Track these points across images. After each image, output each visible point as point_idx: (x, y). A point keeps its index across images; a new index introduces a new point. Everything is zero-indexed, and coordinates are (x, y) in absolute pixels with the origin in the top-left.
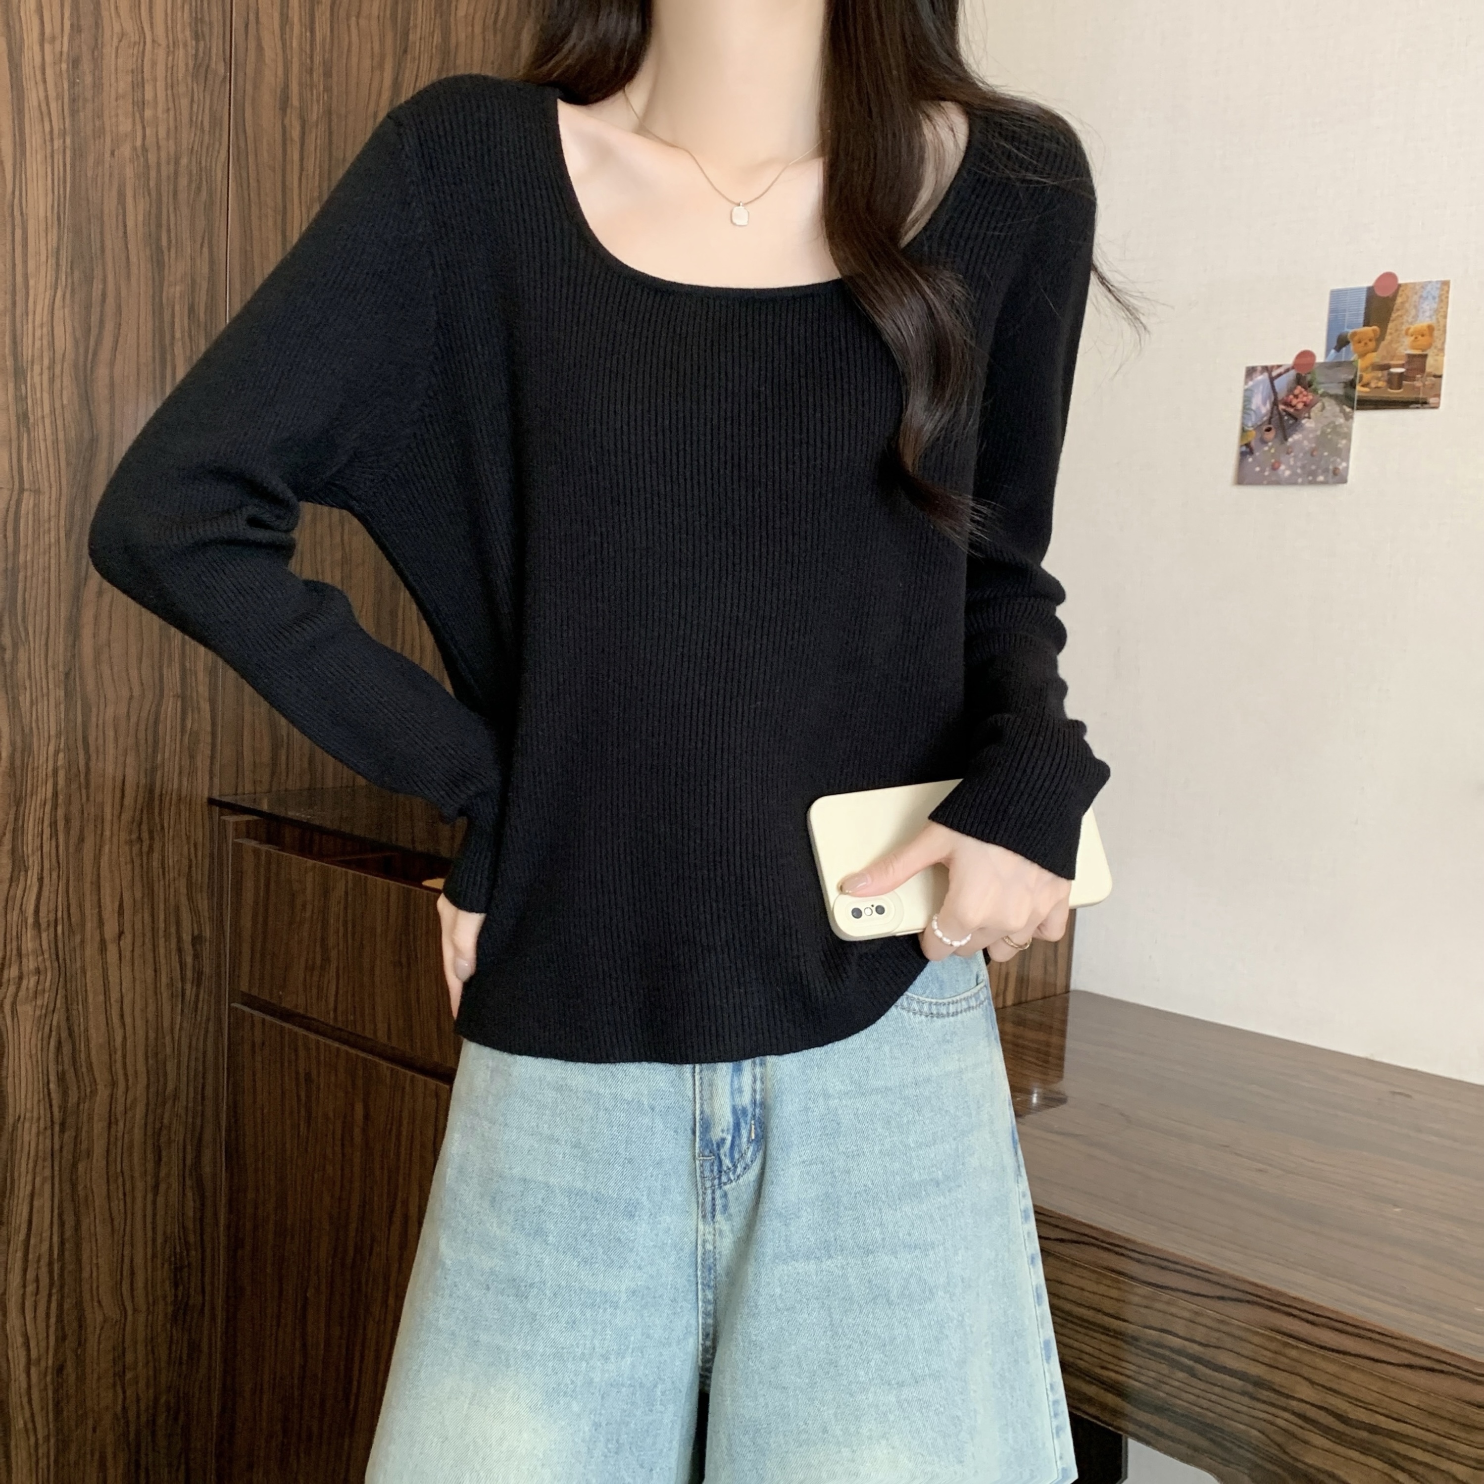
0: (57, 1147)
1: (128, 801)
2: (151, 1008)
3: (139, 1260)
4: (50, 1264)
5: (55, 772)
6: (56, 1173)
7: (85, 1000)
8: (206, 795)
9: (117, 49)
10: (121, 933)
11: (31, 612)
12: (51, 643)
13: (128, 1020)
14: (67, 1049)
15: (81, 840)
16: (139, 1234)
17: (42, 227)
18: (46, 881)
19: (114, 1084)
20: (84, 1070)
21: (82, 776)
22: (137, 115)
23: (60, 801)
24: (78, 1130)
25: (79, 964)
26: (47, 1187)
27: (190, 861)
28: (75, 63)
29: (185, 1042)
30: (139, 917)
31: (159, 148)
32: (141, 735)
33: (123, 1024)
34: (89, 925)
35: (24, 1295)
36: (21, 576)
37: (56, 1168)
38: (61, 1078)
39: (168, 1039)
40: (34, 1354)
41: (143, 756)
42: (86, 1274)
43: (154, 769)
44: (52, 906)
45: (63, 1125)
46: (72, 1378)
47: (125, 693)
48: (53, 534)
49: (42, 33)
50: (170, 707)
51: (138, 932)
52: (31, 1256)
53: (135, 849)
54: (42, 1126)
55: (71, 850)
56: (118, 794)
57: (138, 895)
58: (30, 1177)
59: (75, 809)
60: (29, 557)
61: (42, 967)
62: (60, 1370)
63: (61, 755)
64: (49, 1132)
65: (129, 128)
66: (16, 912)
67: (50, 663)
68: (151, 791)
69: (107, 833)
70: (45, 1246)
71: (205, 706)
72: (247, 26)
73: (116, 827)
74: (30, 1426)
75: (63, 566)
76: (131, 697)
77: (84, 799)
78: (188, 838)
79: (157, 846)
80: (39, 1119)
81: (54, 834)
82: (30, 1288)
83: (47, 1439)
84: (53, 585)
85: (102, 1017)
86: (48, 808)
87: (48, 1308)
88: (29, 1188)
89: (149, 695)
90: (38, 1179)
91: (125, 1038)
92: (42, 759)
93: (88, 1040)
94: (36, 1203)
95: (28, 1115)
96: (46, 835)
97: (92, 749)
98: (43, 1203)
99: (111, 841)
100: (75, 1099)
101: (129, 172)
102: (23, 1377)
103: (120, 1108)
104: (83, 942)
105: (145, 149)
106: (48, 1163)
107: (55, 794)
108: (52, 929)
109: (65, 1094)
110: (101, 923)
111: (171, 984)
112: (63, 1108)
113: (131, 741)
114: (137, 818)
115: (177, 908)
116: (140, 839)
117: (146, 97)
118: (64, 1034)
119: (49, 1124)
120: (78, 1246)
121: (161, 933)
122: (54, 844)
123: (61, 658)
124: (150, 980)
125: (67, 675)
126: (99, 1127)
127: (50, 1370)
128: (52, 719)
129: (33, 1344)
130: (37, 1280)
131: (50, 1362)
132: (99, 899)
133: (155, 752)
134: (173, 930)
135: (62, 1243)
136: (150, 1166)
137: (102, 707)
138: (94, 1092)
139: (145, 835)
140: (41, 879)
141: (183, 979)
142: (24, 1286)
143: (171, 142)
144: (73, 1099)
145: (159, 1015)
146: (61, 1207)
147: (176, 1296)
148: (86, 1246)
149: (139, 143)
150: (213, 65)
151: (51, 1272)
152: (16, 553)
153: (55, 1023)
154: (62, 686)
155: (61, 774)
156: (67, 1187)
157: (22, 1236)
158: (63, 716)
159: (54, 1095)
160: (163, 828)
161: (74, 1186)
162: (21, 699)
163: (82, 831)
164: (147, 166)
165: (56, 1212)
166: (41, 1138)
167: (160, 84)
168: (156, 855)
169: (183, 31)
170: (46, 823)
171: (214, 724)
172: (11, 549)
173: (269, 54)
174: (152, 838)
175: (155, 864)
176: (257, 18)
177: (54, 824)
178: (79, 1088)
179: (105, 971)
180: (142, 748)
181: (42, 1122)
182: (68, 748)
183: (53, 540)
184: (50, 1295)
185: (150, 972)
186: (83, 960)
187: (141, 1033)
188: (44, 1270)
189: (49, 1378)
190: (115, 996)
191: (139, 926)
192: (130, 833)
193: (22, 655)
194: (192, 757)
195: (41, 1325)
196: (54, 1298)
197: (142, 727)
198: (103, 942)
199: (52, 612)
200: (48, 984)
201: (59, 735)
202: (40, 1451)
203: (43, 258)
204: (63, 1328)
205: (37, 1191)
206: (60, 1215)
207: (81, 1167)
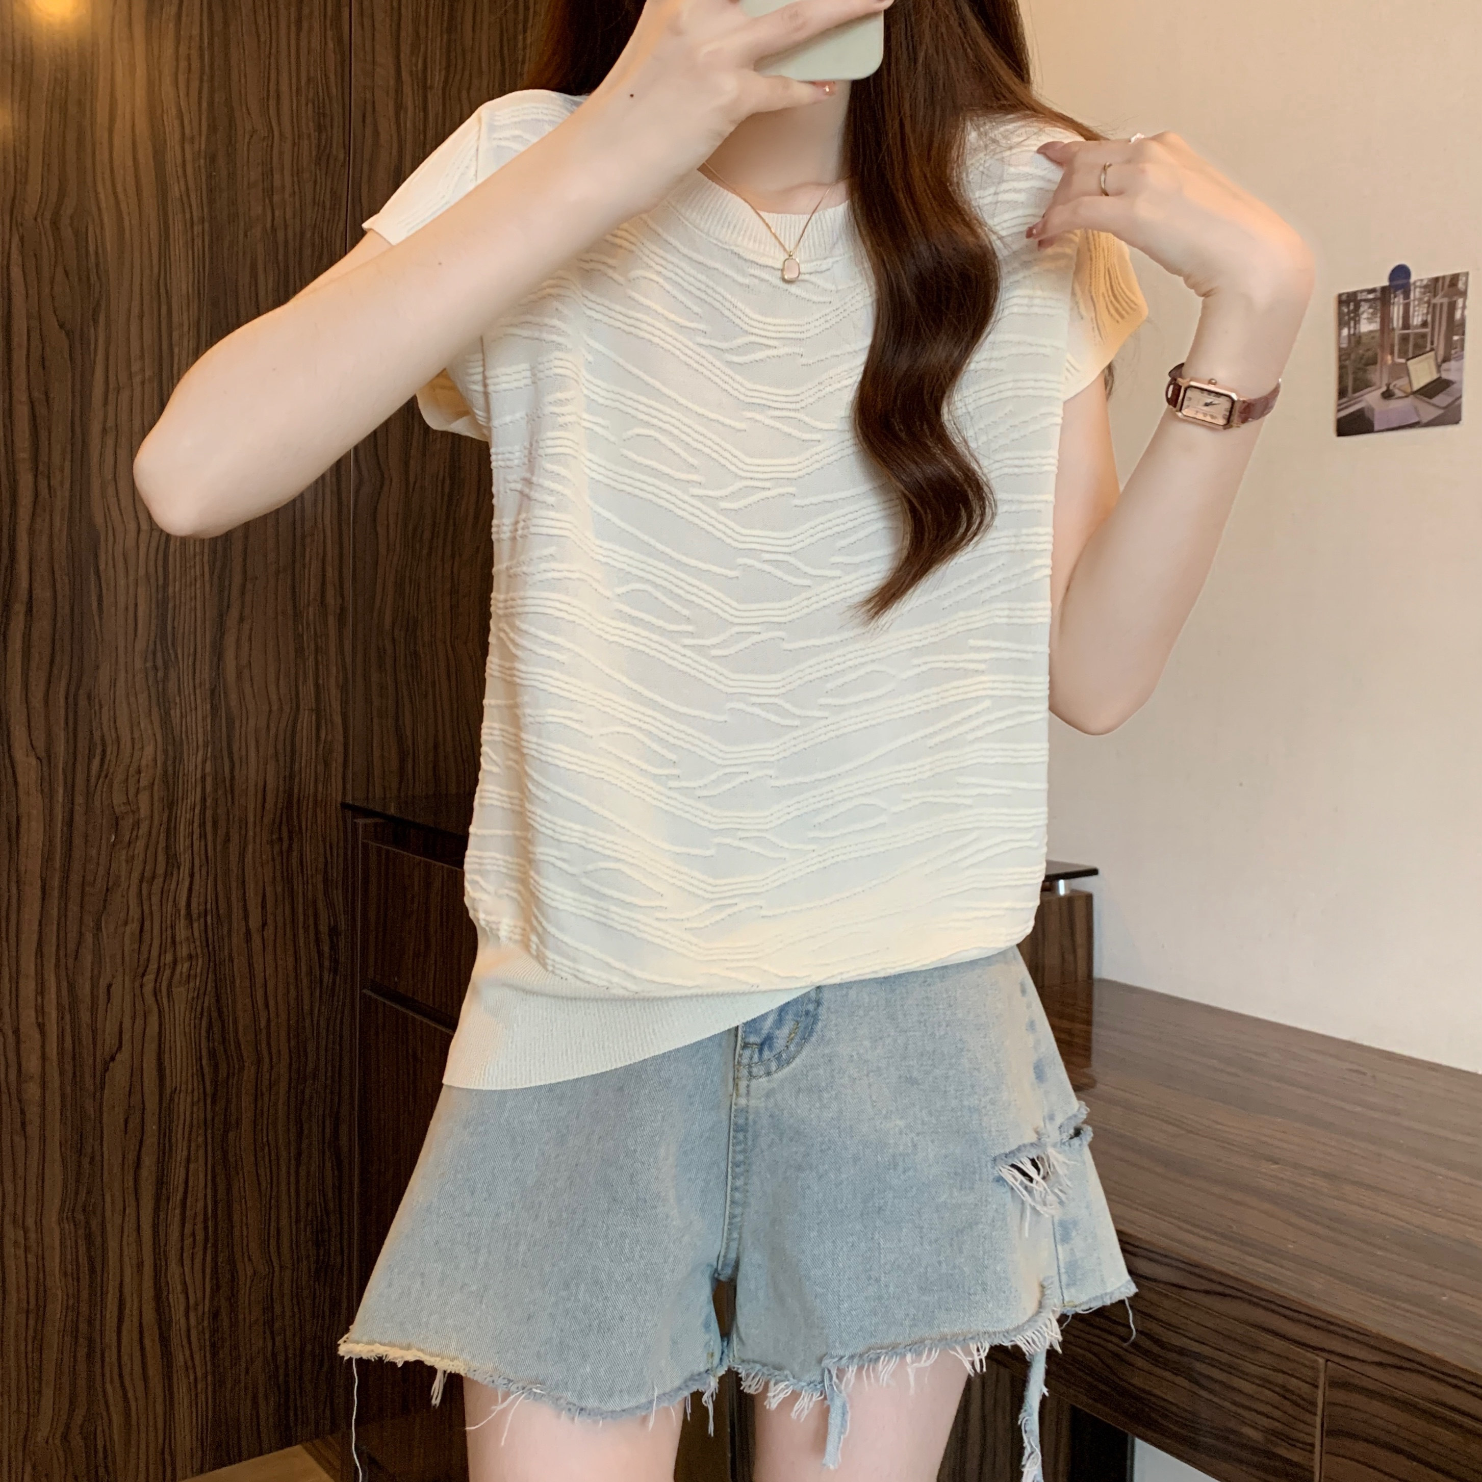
0: (209, 1117)
1: (269, 805)
2: (293, 993)
3: (284, 1222)
4: (205, 1221)
5: (203, 778)
6: (209, 1140)
7: (233, 982)
8: (339, 799)
9: (249, 143)
10: (264, 924)
11: (180, 636)
12: (198, 663)
13: (272, 1003)
14: (216, 1029)
15: (227, 840)
16: (284, 1197)
17: (185, 302)
18: (197, 876)
19: (259, 1061)
20: (233, 1047)
21: (228, 784)
22: (267, 201)
23: (208, 804)
24: (228, 1101)
25: (226, 952)
26: (201, 1152)
27: (326, 858)
28: (213, 159)
29: (323, 1024)
30: (280, 910)
31: (286, 228)
32: (280, 747)
33: (267, 1006)
34: (234, 916)
35: (182, 1248)
36: (171, 605)
37: (209, 1136)
38: (212, 1054)
39: (308, 1021)
40: (192, 1301)
41: (282, 764)
42: (236, 1232)
43: (292, 777)
44: (202, 899)
45: (214, 1096)
46: (226, 1323)
47: (266, 708)
48: (198, 568)
49: (183, 134)
50: (306, 719)
51: (280, 924)
52: (188, 1214)
53: (276, 849)
54: (196, 1099)
55: (219, 848)
56: (260, 796)
57: (279, 889)
58: (185, 1143)
59: (221, 811)
60: (177, 589)
61: (193, 953)
62: (215, 1315)
63: (208, 763)
64: (202, 1104)
65: (260, 211)
66: (170, 904)
67: (197, 681)
68: (290, 796)
69: (251, 833)
70: (200, 1204)
71: (338, 719)
72: (364, 116)
73: (258, 829)
74: (190, 1363)
75: (207, 596)
76: (270, 711)
77: (229, 804)
78: (324, 840)
79: (295, 846)
80: (193, 1092)
81: (203, 836)
82: (188, 1242)
83: (205, 1376)
84: (199, 615)
85: (248, 1001)
86: (197, 811)
87: (204, 1260)
88: (185, 1153)
89: (287, 709)
90: (193, 1145)
91: (269, 1020)
92: (192, 768)
93: (235, 1022)
94: (192, 1166)
95: (183, 1088)
96: (196, 836)
97: (236, 757)
98: (197, 1167)
99: (255, 842)
100: (225, 1075)
101: (260, 248)
102: (183, 1321)
103: (266, 1083)
104: (230, 931)
105: (274, 229)
106: (201, 1131)
107: (204, 799)
108: (202, 920)
109: (216, 1068)
110: (246, 917)
111: (310, 972)
112: (215, 1082)
113: (271, 751)
114: (277, 820)
115: (315, 902)
116: (280, 839)
117: (275, 184)
118: (215, 1015)
119: (202, 1096)
120: (229, 1207)
121: (301, 925)
122: (203, 843)
123: (207, 677)
124: (291, 966)
125: (213, 692)
126: (246, 1101)
127: (206, 1315)
128: (200, 730)
129: (191, 1291)
130: (193, 1235)
131: (206, 1309)
132: (244, 893)
133: (293, 760)
134: (311, 921)
135: (215, 1203)
136: (293, 1137)
137: (244, 721)
138: (242, 1069)
139: (285, 835)
140: (192, 876)
141: (321, 966)
142: (182, 1240)
143: (298, 221)
144: (223, 1073)
145: (299, 999)
146: (213, 1171)
147: (318, 1255)
148: (236, 1206)
149: (269, 225)
150: (334, 152)
151: (206, 1228)
152: (166, 585)
153: (206, 1004)
154: (208, 701)
155: (209, 780)
156: (219, 1153)
157: (180, 1196)
158: (209, 727)
159: (206, 1070)
160: (300, 828)
161: (225, 1153)
162: (172, 712)
163: (228, 834)
164: (276, 242)
165: (209, 1177)
166: (195, 1109)
167: (287, 173)
168: (295, 854)
169: (307, 124)
170: (196, 824)
171: (346, 737)
172: (161, 582)
173: (384, 137)
174: (291, 838)
175: (295, 861)
176: (374, 108)
177: (203, 824)
178: (228, 1064)
179: (250, 957)
180: (281, 759)
181: (196, 1093)
182: (214, 757)
183: (198, 573)
184: (205, 1248)
185: (291, 959)
186: (231, 950)
187: (283, 1016)
188: (200, 1227)
189: (206, 1323)
190: (259, 981)
191: (280, 919)
192: (272, 833)
193: (173, 675)
194: (327, 764)
195: (198, 1276)
196: (209, 1252)
197: (281, 737)
198: (248, 933)
199: (199, 638)
200: (199, 970)
201: (206, 745)
202: (199, 1386)
203: (186, 328)
204: (217, 1278)
205: (193, 1157)
206: (214, 1178)
207: (231, 1135)
